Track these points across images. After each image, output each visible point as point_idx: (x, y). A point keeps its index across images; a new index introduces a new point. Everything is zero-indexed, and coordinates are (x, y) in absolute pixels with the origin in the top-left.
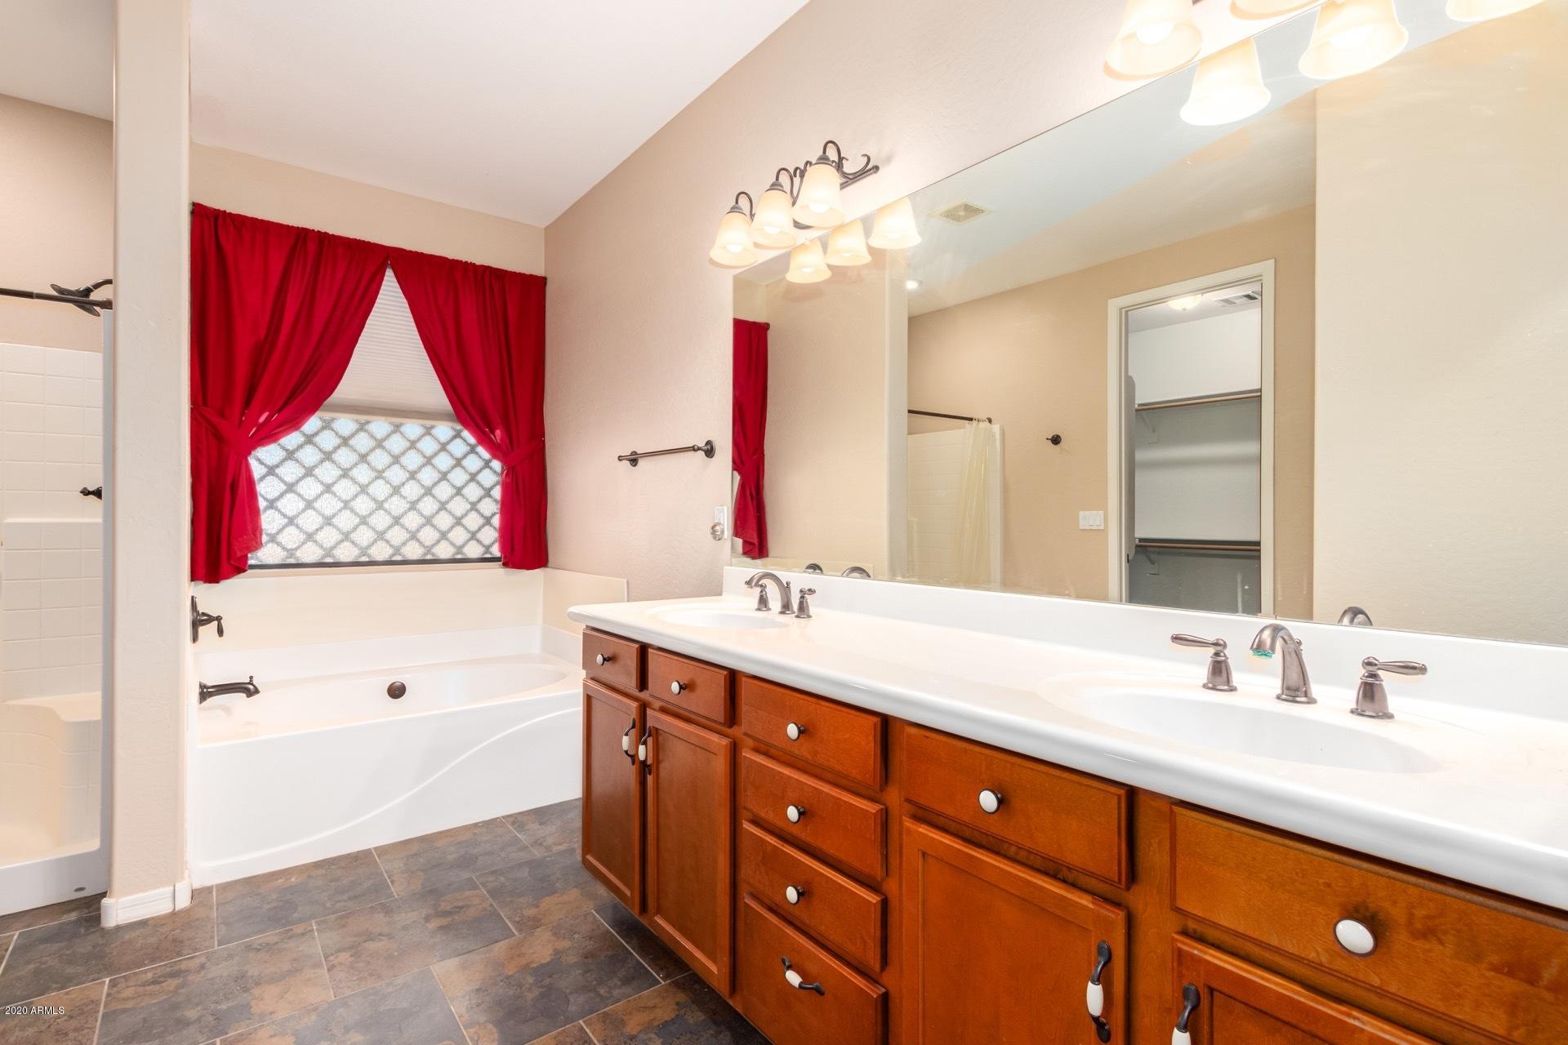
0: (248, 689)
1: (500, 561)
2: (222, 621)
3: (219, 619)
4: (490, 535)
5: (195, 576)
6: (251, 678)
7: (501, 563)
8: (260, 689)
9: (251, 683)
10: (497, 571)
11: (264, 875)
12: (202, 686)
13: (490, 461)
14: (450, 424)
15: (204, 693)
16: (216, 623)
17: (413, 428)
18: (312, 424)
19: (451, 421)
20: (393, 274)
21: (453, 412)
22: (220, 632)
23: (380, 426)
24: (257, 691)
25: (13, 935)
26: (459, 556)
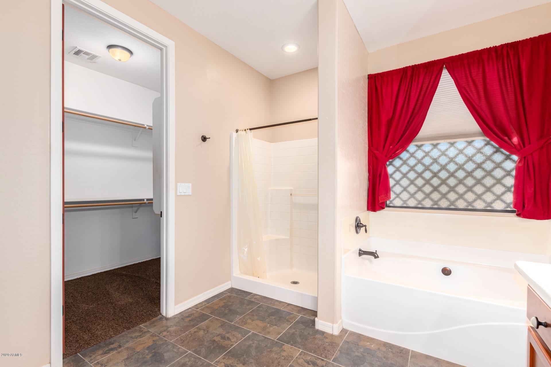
0: (374, 255)
1: (515, 213)
2: (366, 227)
3: (365, 226)
4: (510, 198)
5: (369, 209)
6: (376, 251)
7: (515, 214)
8: (379, 256)
9: (376, 253)
10: (513, 218)
11: (366, 336)
12: (360, 250)
13: (510, 156)
14: (483, 138)
15: (360, 253)
16: (364, 227)
17: (461, 144)
18: (412, 148)
19: (482, 136)
20: (447, 71)
21: (482, 132)
22: (366, 231)
23: (443, 145)
24: (378, 257)
25: (300, 316)
26: (489, 208)
